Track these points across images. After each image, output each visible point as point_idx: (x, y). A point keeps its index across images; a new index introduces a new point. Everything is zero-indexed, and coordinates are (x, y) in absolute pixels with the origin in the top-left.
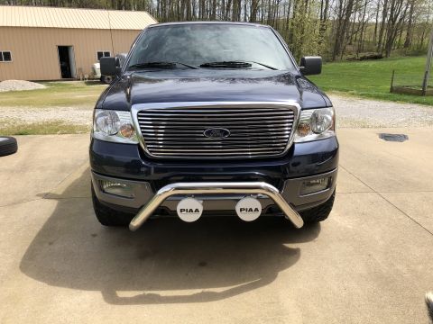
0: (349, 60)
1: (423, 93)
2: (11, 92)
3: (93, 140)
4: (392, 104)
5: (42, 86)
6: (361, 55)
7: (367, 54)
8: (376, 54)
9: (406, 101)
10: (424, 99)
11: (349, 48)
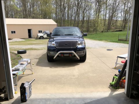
0: (112, 31)
1: (126, 41)
2: (16, 42)
3: (48, 46)
4: (117, 43)
5: (24, 40)
6: (116, 30)
7: (118, 30)
8: (120, 30)
9: (121, 43)
10: (126, 42)
11: (113, 28)
